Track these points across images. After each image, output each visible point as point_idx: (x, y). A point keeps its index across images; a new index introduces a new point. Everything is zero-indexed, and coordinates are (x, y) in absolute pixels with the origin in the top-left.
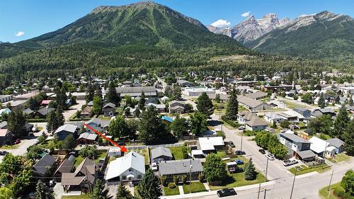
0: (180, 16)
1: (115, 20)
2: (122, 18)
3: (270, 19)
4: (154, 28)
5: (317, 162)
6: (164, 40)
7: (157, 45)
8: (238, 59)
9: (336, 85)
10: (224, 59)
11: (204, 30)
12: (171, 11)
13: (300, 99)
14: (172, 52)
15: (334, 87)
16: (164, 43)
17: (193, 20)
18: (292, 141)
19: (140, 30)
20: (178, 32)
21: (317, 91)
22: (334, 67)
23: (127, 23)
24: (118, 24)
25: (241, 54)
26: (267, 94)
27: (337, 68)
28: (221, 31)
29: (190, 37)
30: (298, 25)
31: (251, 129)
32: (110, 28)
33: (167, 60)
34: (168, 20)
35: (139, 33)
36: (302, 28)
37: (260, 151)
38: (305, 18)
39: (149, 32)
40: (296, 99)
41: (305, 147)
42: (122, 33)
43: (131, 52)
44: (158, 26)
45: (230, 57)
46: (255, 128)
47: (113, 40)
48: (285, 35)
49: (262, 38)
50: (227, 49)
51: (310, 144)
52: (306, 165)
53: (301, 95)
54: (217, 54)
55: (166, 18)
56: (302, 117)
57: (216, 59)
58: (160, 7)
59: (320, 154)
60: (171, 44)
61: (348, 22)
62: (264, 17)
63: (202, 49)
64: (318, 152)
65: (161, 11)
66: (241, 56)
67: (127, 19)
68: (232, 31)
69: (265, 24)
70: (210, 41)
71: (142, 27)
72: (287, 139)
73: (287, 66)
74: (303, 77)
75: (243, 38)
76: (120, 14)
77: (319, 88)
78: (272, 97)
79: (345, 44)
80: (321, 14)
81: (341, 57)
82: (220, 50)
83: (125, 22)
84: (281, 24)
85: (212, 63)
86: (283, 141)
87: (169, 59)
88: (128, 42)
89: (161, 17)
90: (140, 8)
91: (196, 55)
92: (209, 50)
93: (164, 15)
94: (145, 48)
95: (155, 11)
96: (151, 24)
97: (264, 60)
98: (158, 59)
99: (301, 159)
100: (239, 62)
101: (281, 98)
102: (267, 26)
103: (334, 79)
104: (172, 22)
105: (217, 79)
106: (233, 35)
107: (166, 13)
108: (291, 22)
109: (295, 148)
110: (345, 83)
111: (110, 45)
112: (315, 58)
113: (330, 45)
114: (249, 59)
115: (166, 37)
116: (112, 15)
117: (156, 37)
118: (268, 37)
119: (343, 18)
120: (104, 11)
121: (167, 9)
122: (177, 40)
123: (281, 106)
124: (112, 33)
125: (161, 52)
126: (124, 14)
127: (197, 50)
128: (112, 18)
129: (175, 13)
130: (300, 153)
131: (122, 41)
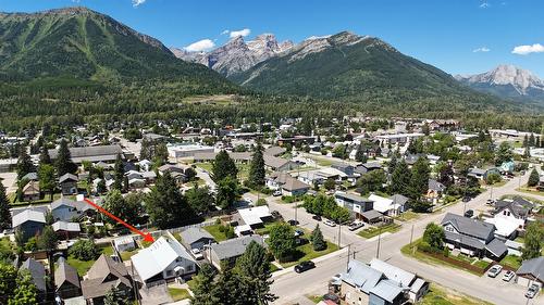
0: (130, 33)
1: (23, 37)
2: (35, 32)
3: (265, 42)
4: (87, 50)
5: (386, 222)
6: (104, 70)
7: (93, 78)
8: (223, 100)
9: (368, 133)
10: (203, 100)
11: (167, 54)
12: (115, 23)
13: (330, 154)
14: (120, 89)
15: (367, 136)
16: (104, 74)
17: (150, 39)
18: (352, 201)
19: (64, 52)
20: (129, 58)
21: (349, 142)
22: (358, 109)
23: (43, 41)
24: (27, 43)
25: (228, 93)
26: (285, 149)
27: (362, 111)
28: (193, 57)
29: (146, 65)
30: (306, 51)
31: (290, 194)
32: (14, 50)
33: (113, 103)
34: (111, 38)
35: (62, 58)
36: (311, 56)
37: (314, 218)
38: (314, 40)
39: (80, 57)
40: (324, 153)
41: (369, 206)
42: (34, 57)
43: (52, 90)
44: (94, 46)
45: (212, 98)
46: (295, 192)
47: (21, 70)
48: (287, 66)
49: (254, 68)
50: (206, 86)
51: (372, 203)
52: (375, 226)
53: (330, 148)
54: (192, 93)
55: (108, 35)
56: (344, 175)
57: (190, 101)
58: (98, 16)
59: (385, 214)
60: (116, 77)
61: (377, 47)
62: (257, 38)
63: (167, 85)
64: (383, 211)
65: (99, 23)
66: (227, 97)
67: (42, 34)
68: (210, 57)
69: (258, 49)
70: (179, 73)
71: (67, 48)
72: (345, 199)
73: (296, 110)
74: (322, 125)
75: (226, 69)
76: (31, 26)
77: (350, 138)
78: (294, 153)
79: (373, 78)
80: (339, 35)
81: (366, 95)
82: (196, 87)
83: (38, 40)
84: (281, 50)
85: (185, 106)
86: (341, 203)
87: (116, 100)
88: (44, 73)
89: (99, 32)
90: (64, 17)
91: (159, 94)
92: (179, 87)
93: (104, 29)
94: (75, 83)
95: (89, 22)
96: (83, 44)
97: (261, 102)
98: (98, 101)
99: (366, 220)
100: (226, 105)
101: (306, 154)
102: (261, 52)
103: (364, 125)
104: (117, 41)
105: (203, 131)
106: (211, 64)
107: (108, 28)
108: (296, 46)
109: (357, 209)
110: (379, 131)
111: (15, 78)
112: (330, 98)
113: (350, 79)
114: (239, 100)
115: (108, 65)
116: (19, 28)
117: (91, 65)
118: (264, 67)
119: (369, 41)
120: (6, 21)
121: (109, 20)
122: (126, 71)
123: (309, 163)
124: (19, 57)
125: (102, 90)
126: (38, 26)
127: (160, 85)
128: (19, 33)
129: (122, 27)
130: (364, 214)
131: (34, 71)
